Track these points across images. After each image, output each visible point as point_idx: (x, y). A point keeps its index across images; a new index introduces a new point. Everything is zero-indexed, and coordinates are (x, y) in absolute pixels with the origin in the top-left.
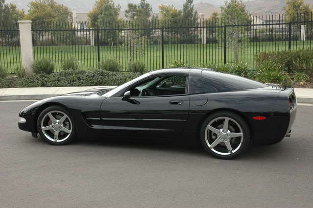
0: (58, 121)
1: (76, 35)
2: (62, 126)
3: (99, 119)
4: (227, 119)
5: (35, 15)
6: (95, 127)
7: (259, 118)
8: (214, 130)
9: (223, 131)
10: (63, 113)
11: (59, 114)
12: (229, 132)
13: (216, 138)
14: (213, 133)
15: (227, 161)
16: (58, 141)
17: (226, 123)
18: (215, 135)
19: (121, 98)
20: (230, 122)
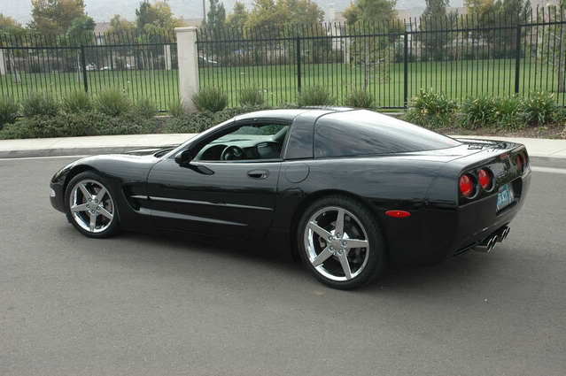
0: (94, 197)
1: (334, 47)
2: (101, 205)
4: (342, 212)
5: (262, 17)
6: (142, 211)
7: (398, 212)
8: (321, 231)
9: (336, 235)
10: (101, 185)
11: (95, 185)
12: (346, 236)
13: (325, 246)
15: (341, 292)
16: (95, 231)
18: (324, 241)
20: (347, 217)
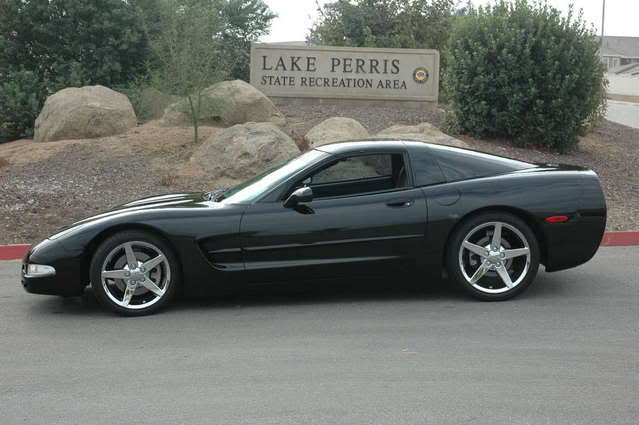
3: (239, 249)
4: (499, 226)
8: (475, 248)
12: (502, 249)
13: (479, 263)
14: (471, 255)
17: (497, 233)
18: (478, 258)
19: (282, 204)
20: (504, 230)
